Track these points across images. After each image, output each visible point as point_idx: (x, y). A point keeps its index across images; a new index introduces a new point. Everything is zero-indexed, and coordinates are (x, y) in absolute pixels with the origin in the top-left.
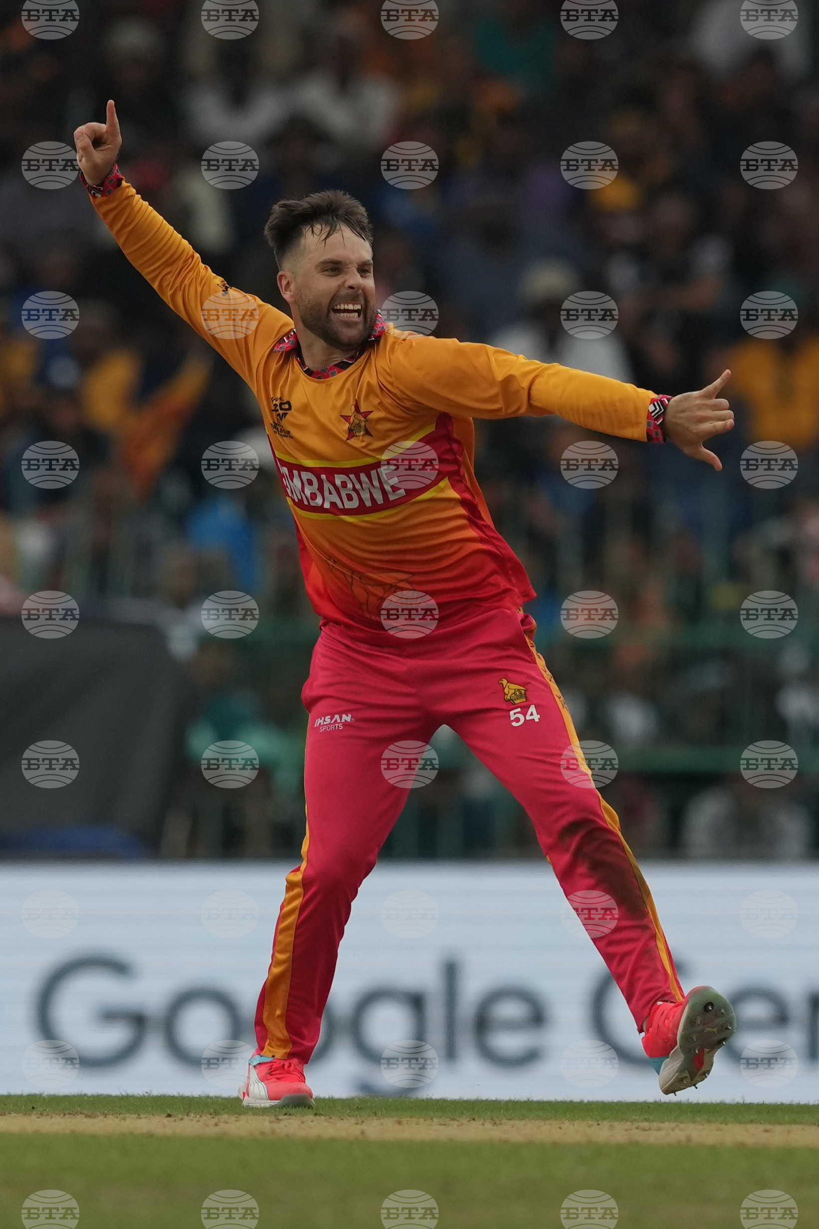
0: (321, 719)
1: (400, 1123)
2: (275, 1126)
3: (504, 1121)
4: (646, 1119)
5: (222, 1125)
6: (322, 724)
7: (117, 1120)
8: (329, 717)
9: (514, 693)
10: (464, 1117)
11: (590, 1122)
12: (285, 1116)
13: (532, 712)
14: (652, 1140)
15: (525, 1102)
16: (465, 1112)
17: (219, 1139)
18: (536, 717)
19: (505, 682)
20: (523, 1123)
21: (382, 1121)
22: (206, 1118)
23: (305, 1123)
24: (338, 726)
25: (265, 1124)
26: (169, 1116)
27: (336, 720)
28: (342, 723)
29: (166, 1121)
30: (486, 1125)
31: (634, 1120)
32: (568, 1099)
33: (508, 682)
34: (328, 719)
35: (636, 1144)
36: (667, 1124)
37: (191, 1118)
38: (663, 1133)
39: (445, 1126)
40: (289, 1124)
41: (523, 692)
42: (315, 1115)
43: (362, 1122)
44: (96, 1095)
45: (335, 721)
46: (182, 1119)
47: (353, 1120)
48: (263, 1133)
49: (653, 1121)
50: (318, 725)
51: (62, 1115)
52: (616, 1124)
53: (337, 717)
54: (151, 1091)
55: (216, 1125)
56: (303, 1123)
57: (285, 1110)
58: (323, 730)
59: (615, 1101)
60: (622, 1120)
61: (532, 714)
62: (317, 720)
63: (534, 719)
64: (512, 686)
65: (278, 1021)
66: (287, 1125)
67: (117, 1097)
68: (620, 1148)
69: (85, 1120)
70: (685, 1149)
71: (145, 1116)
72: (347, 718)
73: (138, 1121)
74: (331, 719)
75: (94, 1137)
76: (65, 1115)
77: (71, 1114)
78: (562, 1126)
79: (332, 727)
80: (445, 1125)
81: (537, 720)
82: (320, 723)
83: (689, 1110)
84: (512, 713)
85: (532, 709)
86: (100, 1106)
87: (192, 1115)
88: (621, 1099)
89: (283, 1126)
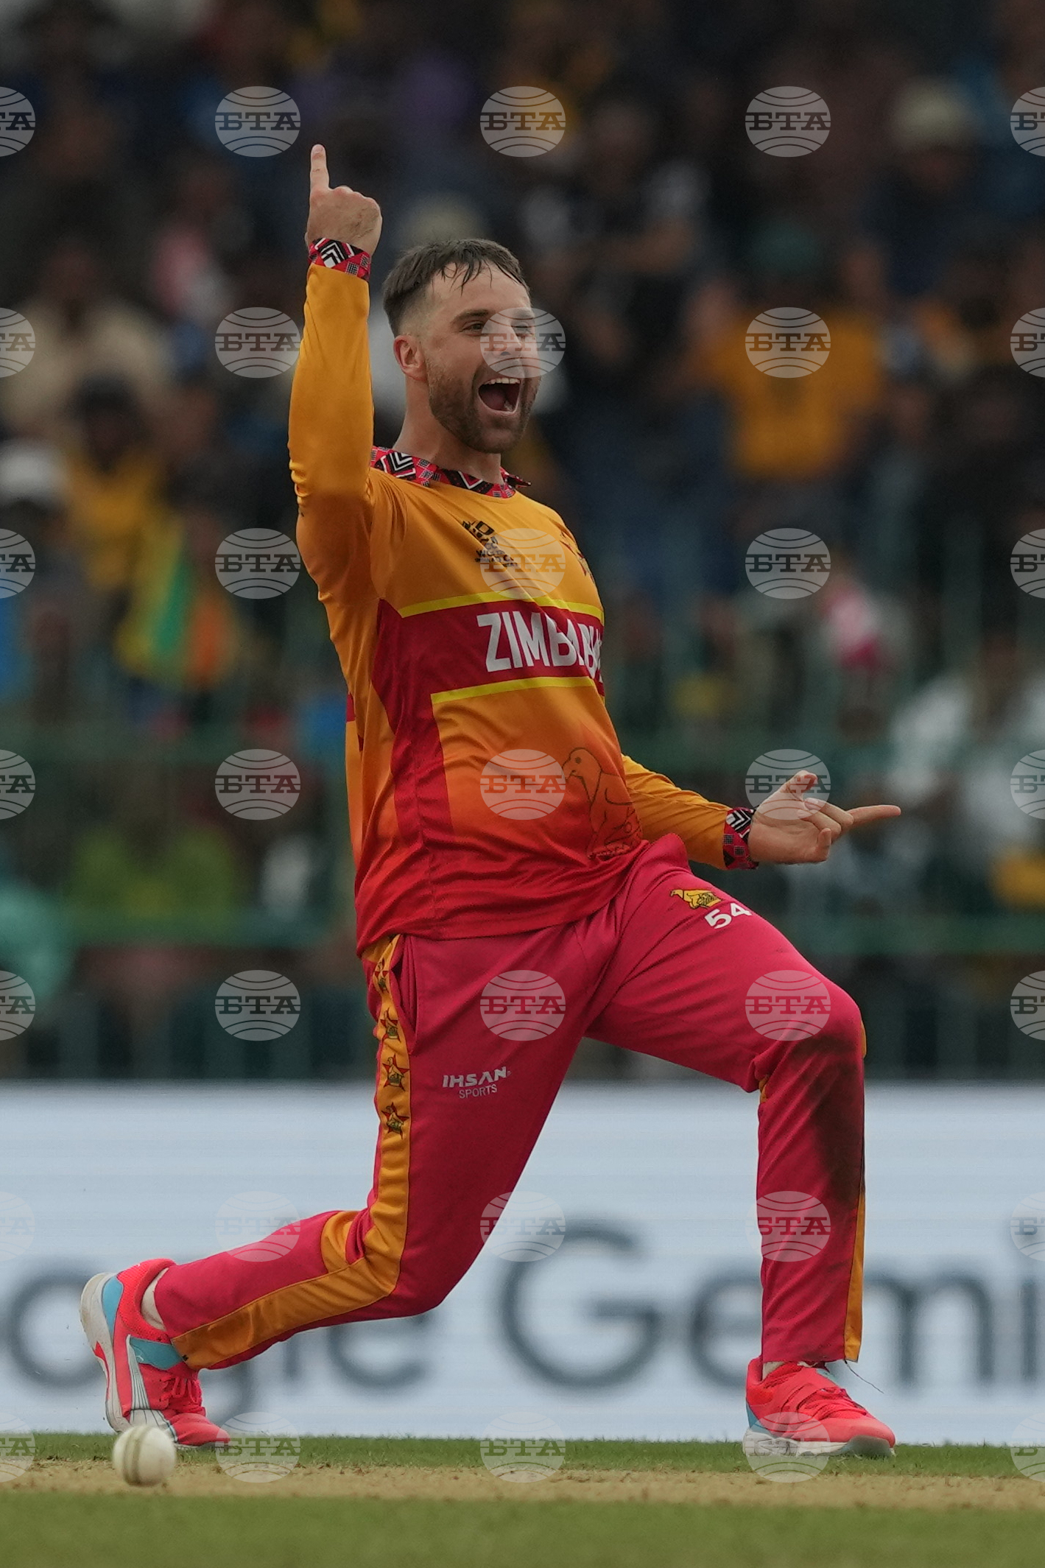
0: (456, 1077)
2: (36, 1474)
3: (372, 1468)
6: (460, 1085)
8: (474, 1075)
10: (314, 1461)
12: (49, 1461)
14: (591, 1496)
15: (404, 1440)
20: (400, 1470)
21: (193, 1468)
23: (79, 1470)
24: (490, 1088)
27: (486, 1079)
28: (495, 1082)
30: (346, 1473)
35: (567, 1501)
38: (607, 1485)
40: (57, 1472)
42: (94, 1459)
45: (484, 1081)
48: (17, 1486)
53: (486, 1074)
56: (76, 1470)
58: (465, 1095)
62: (446, 1077)
66: (52, 1473)
68: (544, 1506)
70: (641, 1509)
72: (501, 1073)
74: (478, 1078)
78: (459, 1475)
79: (480, 1091)
82: (456, 1084)
83: (645, 1451)
89: (47, 1475)
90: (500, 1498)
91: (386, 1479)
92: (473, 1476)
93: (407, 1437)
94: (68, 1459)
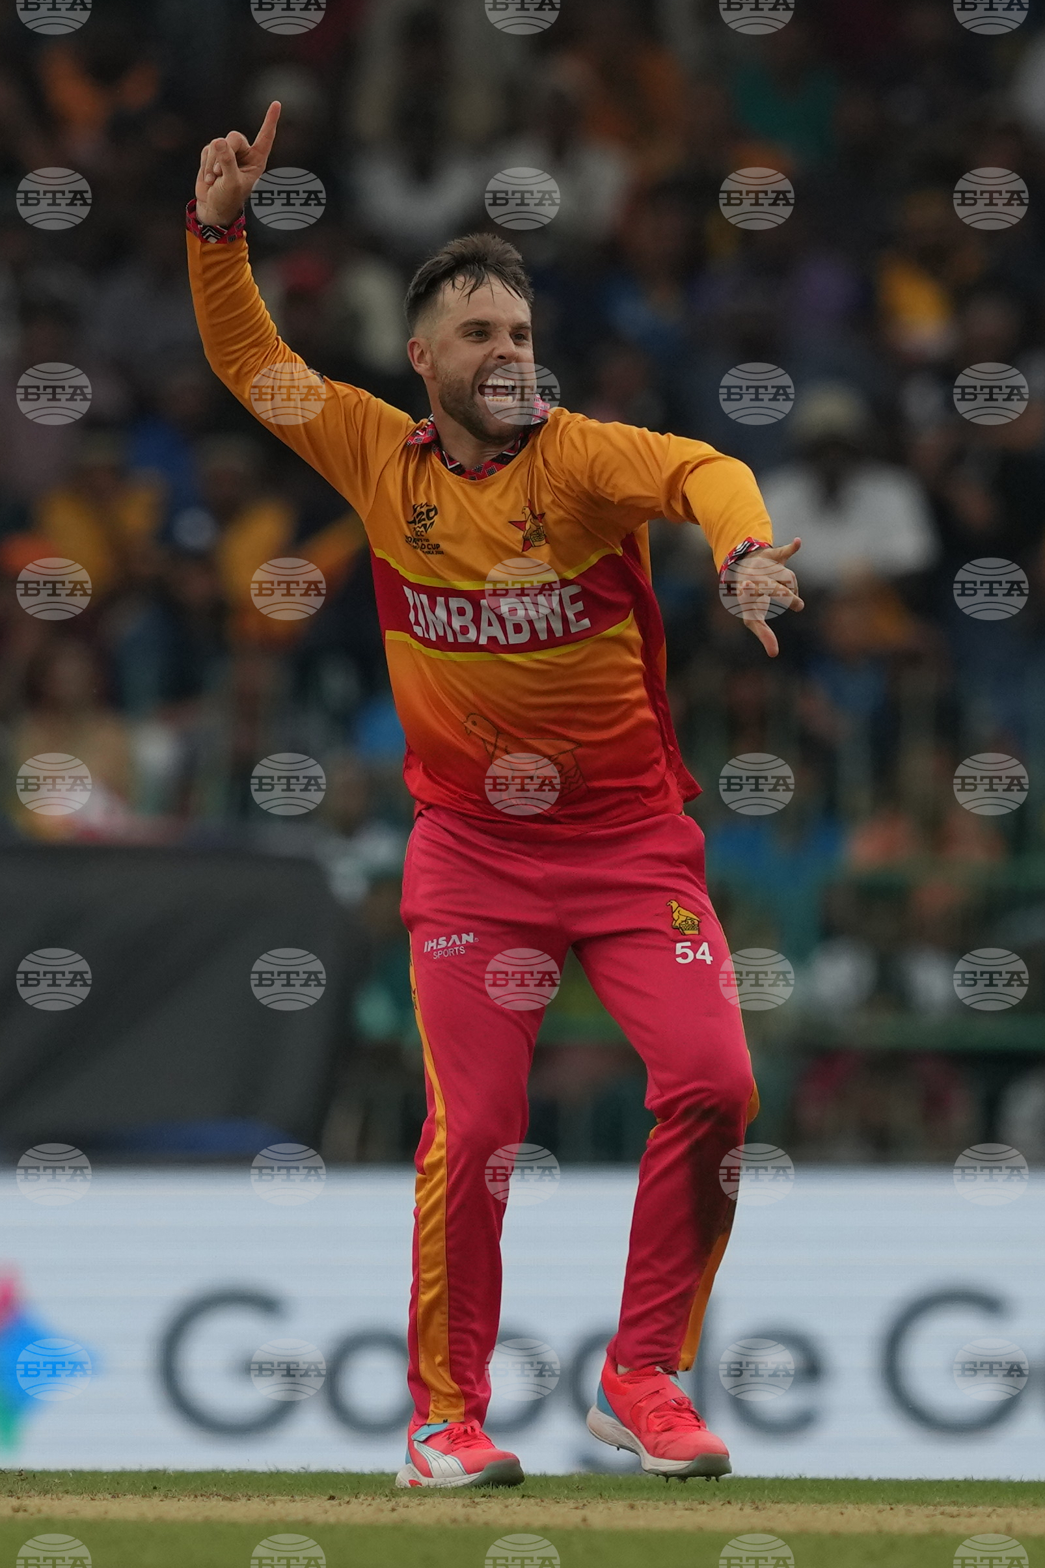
0: (433, 942)
1: (632, 1507)
2: (470, 1510)
3: (768, 1505)
4: (954, 1502)
5: (401, 1510)
6: (435, 948)
7: (264, 1504)
8: (444, 938)
9: (685, 921)
11: (881, 1506)
12: (483, 1499)
13: (704, 951)
15: (796, 1480)
16: (717, 1493)
17: (397, 1528)
18: (709, 959)
19: (674, 905)
20: (794, 1506)
21: (610, 1504)
22: (380, 1501)
23: (510, 1507)
24: (458, 949)
25: (455, 1509)
26: (332, 1498)
27: (454, 942)
28: (462, 945)
29: (328, 1504)
30: (744, 1510)
31: (939, 1503)
32: (851, 1476)
33: (679, 906)
34: (443, 942)
36: (980, 1509)
37: (360, 1500)
38: (975, 1520)
39: (691, 1511)
40: (488, 1508)
41: (696, 923)
43: (584, 1505)
44: (237, 1471)
45: (453, 944)
46: (348, 1502)
47: (571, 1504)
48: (454, 1521)
49: (963, 1504)
50: (429, 950)
51: (192, 1497)
52: (914, 1508)
53: (454, 937)
54: (309, 1466)
55: (393, 1510)
56: (507, 1507)
57: (483, 1491)
58: (438, 956)
59: (914, 1478)
60: (923, 1503)
61: (703, 953)
62: (426, 943)
63: (705, 960)
64: (683, 912)
65: (441, 1370)
66: (485, 1509)
67: (264, 1473)
68: (920, 1539)
69: (222, 1503)
71: (301, 1498)
72: (469, 938)
73: (292, 1504)
74: (447, 941)
75: (234, 1525)
76: (196, 1496)
77: (204, 1495)
78: (844, 1510)
79: (450, 952)
80: (692, 1509)
81: (709, 962)
82: (432, 947)
84: (679, 945)
85: (705, 947)
86: (242, 1485)
87: (362, 1497)
88: (921, 1476)
89: (480, 1512)
90: (880, 1532)
91: (780, 1515)
92: (857, 1512)
93: (798, 1477)
94: (499, 1497)
